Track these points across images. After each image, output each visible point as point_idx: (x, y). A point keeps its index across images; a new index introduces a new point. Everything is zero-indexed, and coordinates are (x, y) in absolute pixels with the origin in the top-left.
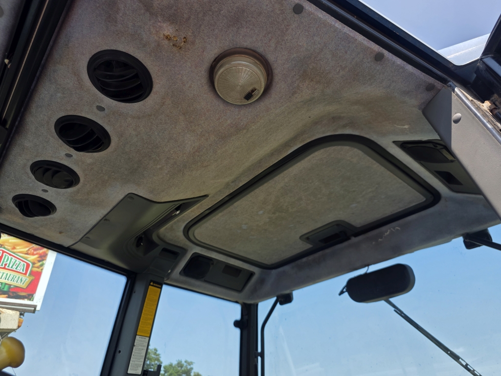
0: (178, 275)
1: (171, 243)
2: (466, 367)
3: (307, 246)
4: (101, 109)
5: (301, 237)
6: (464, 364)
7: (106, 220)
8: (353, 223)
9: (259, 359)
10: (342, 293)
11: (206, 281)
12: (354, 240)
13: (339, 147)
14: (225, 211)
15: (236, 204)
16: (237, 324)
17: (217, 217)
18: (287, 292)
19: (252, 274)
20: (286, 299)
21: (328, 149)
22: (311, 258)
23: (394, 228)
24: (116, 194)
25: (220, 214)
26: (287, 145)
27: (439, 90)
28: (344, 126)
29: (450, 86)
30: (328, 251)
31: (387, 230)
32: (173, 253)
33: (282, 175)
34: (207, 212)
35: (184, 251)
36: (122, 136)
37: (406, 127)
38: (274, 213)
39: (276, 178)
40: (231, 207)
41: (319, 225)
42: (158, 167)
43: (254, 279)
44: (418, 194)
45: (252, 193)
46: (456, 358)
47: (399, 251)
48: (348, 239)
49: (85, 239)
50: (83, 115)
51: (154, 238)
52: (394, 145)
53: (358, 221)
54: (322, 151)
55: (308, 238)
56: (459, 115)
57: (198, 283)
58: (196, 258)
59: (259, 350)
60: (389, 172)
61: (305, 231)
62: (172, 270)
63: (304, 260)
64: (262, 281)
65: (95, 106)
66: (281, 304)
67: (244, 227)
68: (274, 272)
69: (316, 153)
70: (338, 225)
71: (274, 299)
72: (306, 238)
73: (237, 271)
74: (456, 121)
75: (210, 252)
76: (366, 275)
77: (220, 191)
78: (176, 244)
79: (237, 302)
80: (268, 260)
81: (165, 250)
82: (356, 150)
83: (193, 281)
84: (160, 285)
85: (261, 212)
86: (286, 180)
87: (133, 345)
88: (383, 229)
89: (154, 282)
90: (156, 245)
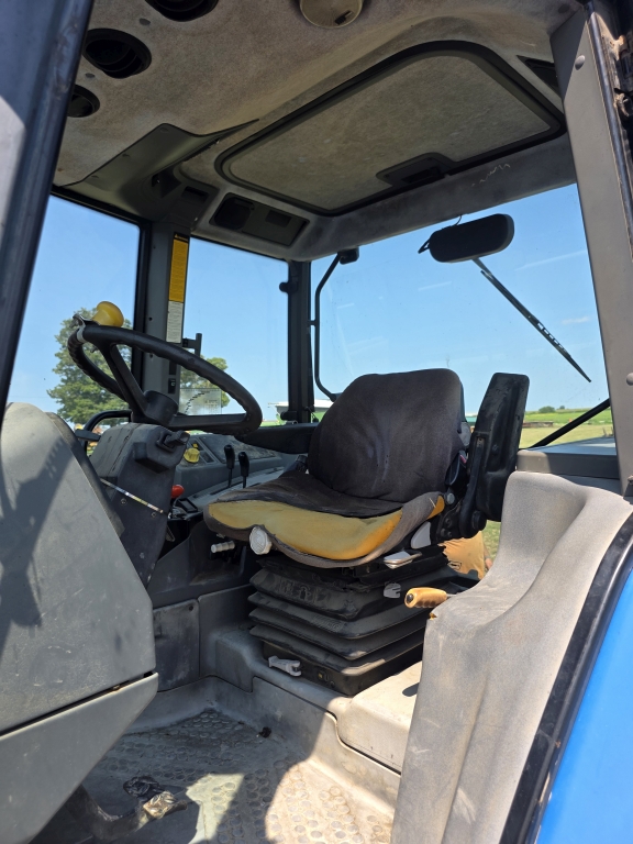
0: (208, 225)
1: (197, 179)
2: (542, 331)
3: (384, 186)
4: (144, 22)
5: (377, 175)
6: (541, 328)
7: (125, 155)
8: (451, 157)
9: (313, 328)
10: (422, 250)
11: (244, 232)
12: (449, 178)
13: (446, 58)
14: (278, 139)
15: (293, 130)
16: (283, 287)
17: (265, 146)
18: (353, 247)
19: (305, 223)
20: (349, 256)
21: (430, 59)
22: (387, 202)
23: (503, 165)
24: (146, 124)
25: (270, 142)
26: (376, 52)
27: (574, 13)
28: (456, 31)
29: (588, 9)
30: (412, 193)
31: (493, 167)
32: (200, 193)
33: (363, 92)
34: (251, 139)
35: (215, 190)
36: (167, 55)
37: (533, 45)
38: (346, 142)
39: (355, 96)
40: (287, 133)
41: (405, 158)
42: (208, 93)
43: (308, 229)
44: (540, 121)
45: (320, 115)
46: (534, 322)
47: (501, 198)
48: (441, 176)
49: (92, 178)
50: (121, 29)
51: (176, 173)
52: (517, 60)
53: (457, 154)
54: (422, 61)
55: (387, 176)
56: (583, 57)
57: (234, 234)
58: (231, 200)
59: (313, 318)
60: (507, 92)
61: (384, 166)
62: (200, 217)
63: (379, 204)
64: (318, 232)
65: (138, 19)
66: (343, 262)
67: (302, 160)
68: (336, 220)
69: (414, 65)
70: (430, 159)
71: (334, 256)
72: (385, 175)
73: (284, 218)
74: (578, 67)
75: (250, 192)
76: (456, 227)
77: (274, 111)
78: (203, 181)
79: (283, 260)
80: (328, 205)
81: (188, 189)
82: (467, 61)
83: (227, 232)
84: (186, 238)
85: (328, 141)
86: (369, 99)
87: (167, 312)
88: (489, 165)
89: (179, 235)
90: (177, 183)
